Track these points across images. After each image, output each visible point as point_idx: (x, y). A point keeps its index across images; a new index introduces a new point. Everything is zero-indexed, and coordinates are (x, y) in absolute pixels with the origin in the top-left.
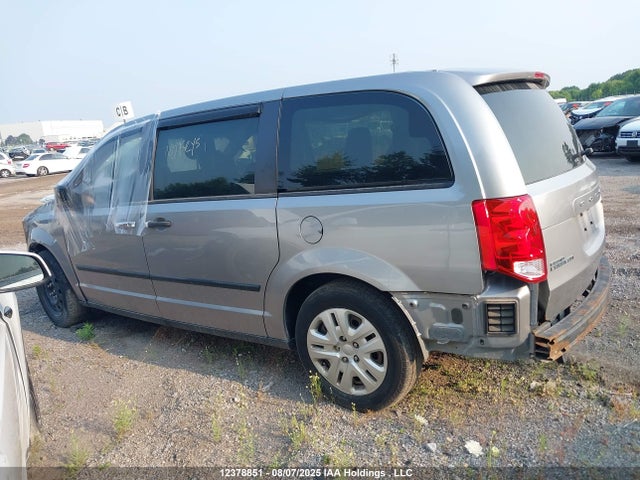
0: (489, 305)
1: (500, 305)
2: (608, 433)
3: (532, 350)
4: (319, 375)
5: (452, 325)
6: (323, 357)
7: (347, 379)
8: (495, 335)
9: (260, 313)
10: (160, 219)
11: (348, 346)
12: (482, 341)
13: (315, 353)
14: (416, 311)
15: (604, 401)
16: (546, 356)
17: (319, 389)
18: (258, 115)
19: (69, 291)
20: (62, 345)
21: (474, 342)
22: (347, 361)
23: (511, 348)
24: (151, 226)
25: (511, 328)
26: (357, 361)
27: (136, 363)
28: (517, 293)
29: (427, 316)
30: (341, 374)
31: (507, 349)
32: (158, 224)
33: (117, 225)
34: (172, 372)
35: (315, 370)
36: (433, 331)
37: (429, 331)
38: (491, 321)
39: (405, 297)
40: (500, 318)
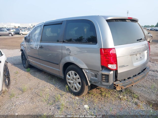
0: (103, 74)
1: (105, 75)
2: (132, 111)
3: (113, 87)
4: (68, 86)
5: (95, 78)
6: (69, 82)
7: (74, 88)
8: (104, 82)
9: (58, 70)
10: (41, 46)
11: (74, 80)
12: (101, 83)
13: (68, 81)
14: (87, 73)
15: (136, 104)
16: (115, 89)
17: (68, 89)
18: (62, 24)
19: (26, 60)
20: (23, 72)
21: (100, 83)
22: (74, 83)
23: (108, 86)
24: (40, 47)
25: (108, 81)
26: (76, 84)
27: (35, 78)
28: (110, 72)
29: (90, 75)
30: (73, 86)
31: (107, 86)
32: (41, 47)
33: (34, 46)
34: (41, 81)
35: (67, 85)
36: (91, 79)
37: (90, 79)
38: (103, 78)
39: (86, 70)
40: (105, 78)
